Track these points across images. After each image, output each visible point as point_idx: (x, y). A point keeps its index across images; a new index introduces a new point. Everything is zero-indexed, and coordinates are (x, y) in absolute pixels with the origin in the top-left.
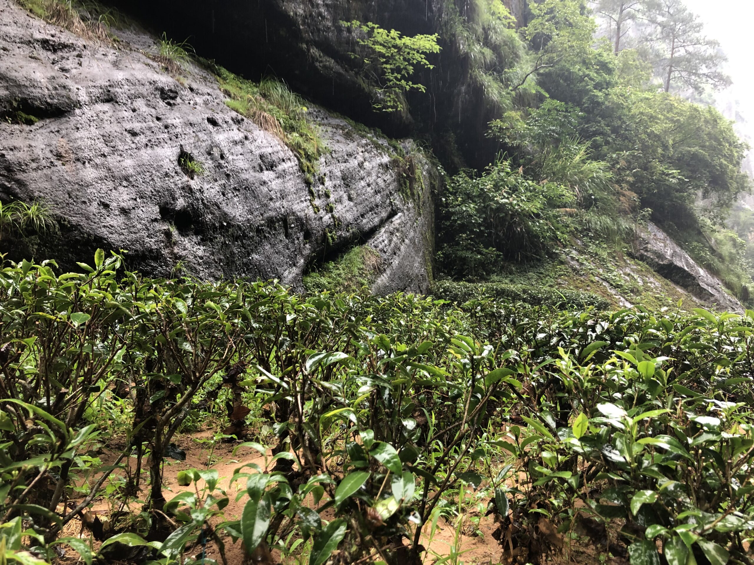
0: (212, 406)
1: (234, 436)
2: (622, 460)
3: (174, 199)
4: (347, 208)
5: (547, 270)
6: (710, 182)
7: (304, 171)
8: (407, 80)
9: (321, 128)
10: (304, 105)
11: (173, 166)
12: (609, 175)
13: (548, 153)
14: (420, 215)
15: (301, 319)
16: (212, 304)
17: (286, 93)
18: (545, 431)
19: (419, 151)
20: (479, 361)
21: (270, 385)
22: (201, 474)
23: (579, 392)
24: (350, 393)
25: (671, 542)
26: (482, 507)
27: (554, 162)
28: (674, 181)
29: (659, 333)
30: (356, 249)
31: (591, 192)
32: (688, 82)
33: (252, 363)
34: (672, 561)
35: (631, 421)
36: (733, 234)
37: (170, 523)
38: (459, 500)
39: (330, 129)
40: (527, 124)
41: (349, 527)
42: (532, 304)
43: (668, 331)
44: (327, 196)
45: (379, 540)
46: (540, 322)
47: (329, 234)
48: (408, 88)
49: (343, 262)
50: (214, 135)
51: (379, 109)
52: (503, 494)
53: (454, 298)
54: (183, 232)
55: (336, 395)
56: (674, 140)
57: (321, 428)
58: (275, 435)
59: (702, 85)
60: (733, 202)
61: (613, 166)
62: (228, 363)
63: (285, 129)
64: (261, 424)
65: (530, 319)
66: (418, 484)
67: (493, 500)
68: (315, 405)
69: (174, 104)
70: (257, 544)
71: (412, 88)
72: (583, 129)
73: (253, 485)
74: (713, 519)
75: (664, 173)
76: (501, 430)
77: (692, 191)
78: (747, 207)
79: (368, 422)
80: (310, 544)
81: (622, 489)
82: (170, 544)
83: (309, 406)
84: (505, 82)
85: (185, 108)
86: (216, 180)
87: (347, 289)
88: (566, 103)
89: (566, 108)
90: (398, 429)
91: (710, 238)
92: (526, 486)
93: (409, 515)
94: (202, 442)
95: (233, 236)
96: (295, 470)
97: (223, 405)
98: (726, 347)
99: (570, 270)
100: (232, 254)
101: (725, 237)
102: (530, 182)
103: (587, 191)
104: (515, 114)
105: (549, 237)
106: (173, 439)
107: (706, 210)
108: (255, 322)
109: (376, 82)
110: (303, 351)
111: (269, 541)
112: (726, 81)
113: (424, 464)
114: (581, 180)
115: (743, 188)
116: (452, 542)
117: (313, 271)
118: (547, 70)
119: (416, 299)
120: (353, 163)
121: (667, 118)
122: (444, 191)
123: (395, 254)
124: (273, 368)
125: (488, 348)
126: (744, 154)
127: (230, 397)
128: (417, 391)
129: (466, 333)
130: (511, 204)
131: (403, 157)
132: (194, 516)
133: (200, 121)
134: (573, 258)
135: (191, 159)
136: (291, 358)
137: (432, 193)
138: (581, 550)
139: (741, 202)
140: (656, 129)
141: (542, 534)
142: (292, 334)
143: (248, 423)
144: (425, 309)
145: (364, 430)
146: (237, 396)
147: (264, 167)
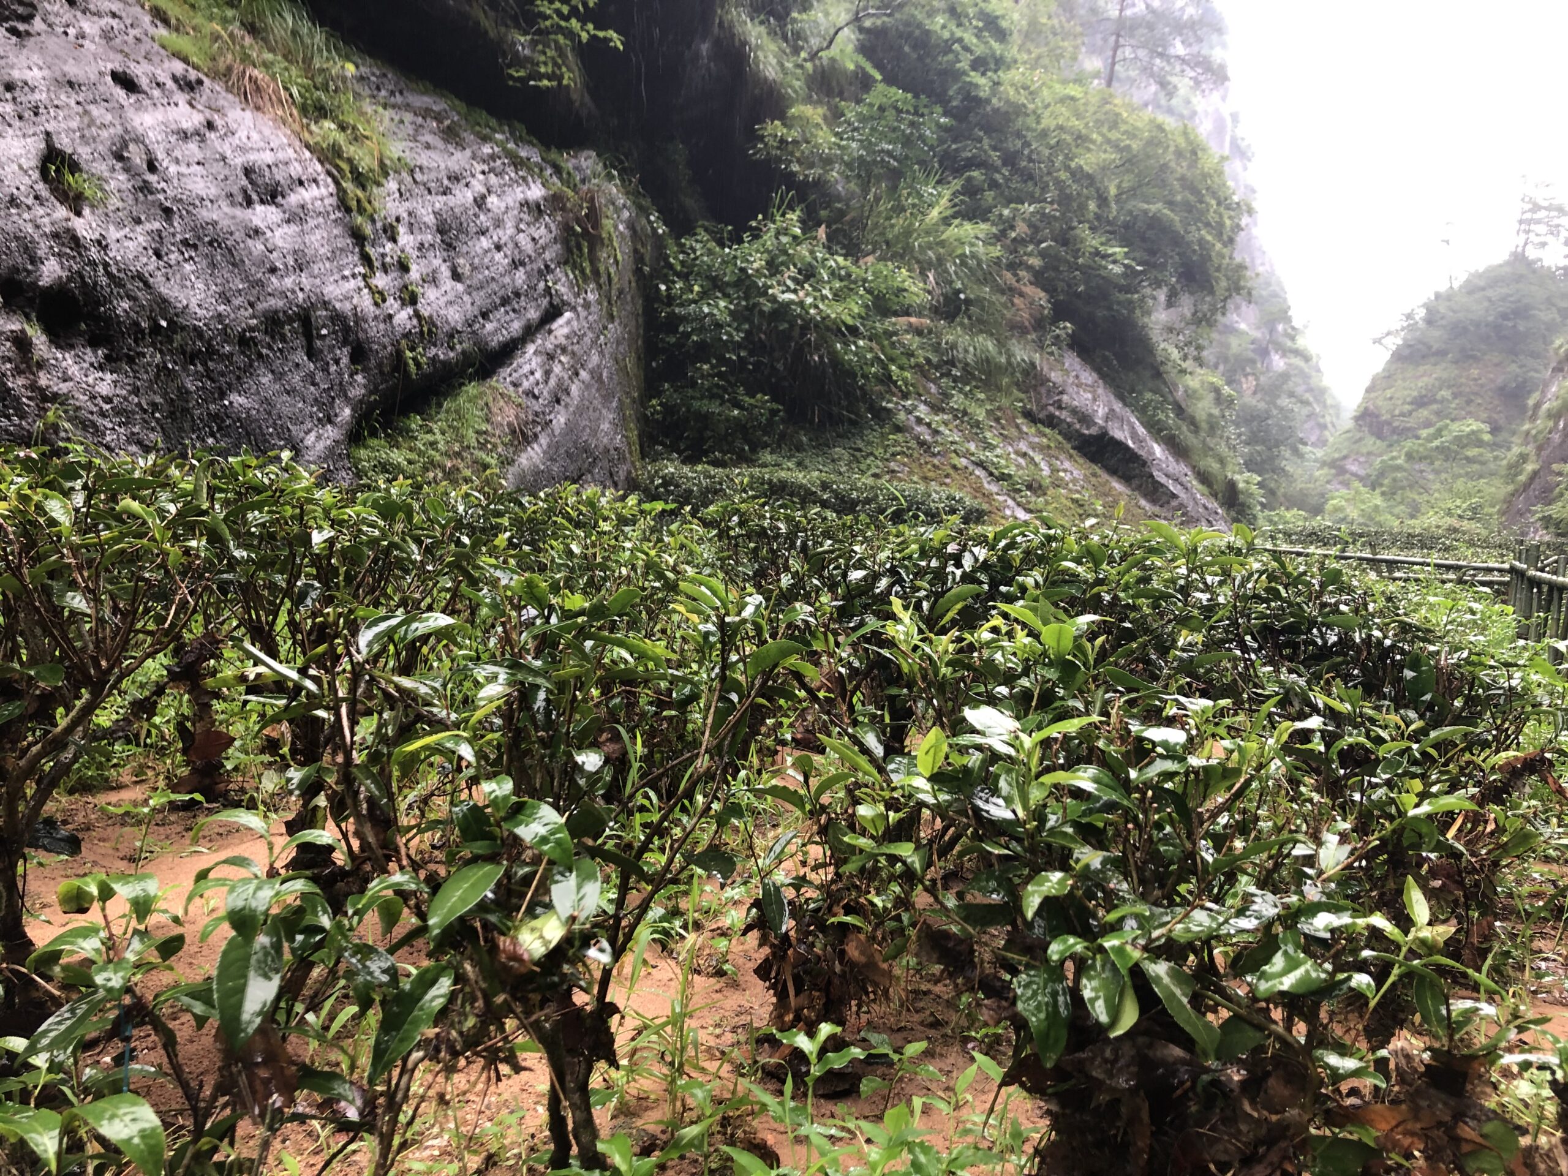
0: (144, 733)
1: (198, 797)
2: (1009, 815)
3: (34, 260)
4: (450, 296)
5: (870, 443)
6: (1180, 276)
7: (348, 210)
8: (583, 21)
9: (388, 114)
10: (348, 58)
11: (27, 181)
12: (996, 251)
13: (877, 199)
14: (611, 318)
15: (345, 541)
16: (135, 506)
17: (305, 27)
18: (863, 761)
19: (610, 177)
20: (736, 627)
21: (279, 686)
22: (116, 887)
23: (929, 686)
24: (459, 697)
25: (1093, 967)
26: (736, 917)
27: (889, 218)
28: (1117, 269)
29: (1080, 569)
30: (472, 389)
31: (959, 285)
32: (1147, 71)
33: (232, 639)
34: (1093, 1000)
35: (1027, 741)
36: (1216, 380)
37: (47, 993)
38: (690, 906)
39: (408, 117)
40: (836, 134)
41: (459, 979)
42: (838, 512)
43: (1097, 564)
44: (404, 268)
45: (524, 1000)
46: (857, 548)
47: (409, 354)
48: (584, 36)
49: (442, 416)
50: (130, 113)
51: (520, 79)
52: (777, 889)
53: (685, 497)
54: (60, 338)
55: (431, 704)
56: (1119, 187)
57: (396, 773)
58: (291, 793)
59: (1174, 80)
60: (1219, 317)
61: (1003, 233)
62: (179, 637)
63: (304, 110)
64: (261, 769)
65: (836, 541)
66: (607, 880)
67: (756, 904)
68: (380, 726)
69: (28, 34)
70: (250, 1030)
71: (594, 38)
72: (946, 152)
73: (240, 904)
74: (1168, 918)
75: (1097, 253)
76: (773, 764)
77: (1148, 291)
78: (1243, 326)
79: (500, 757)
80: (374, 1017)
81: (1007, 871)
82: (45, 1042)
83: (367, 727)
84: (794, 41)
85: (53, 43)
86: (138, 221)
87: (452, 476)
88: (916, 96)
89: (916, 108)
90: (566, 772)
91: (1176, 385)
92: (821, 871)
93: (588, 946)
94: (120, 811)
95: (184, 353)
96: (339, 863)
97: (169, 731)
98: (1198, 595)
99: (913, 444)
100: (183, 392)
101: (1202, 382)
102: (840, 259)
103: (951, 282)
104: (814, 113)
105: (875, 375)
106: (49, 807)
107: (1170, 330)
108: (238, 547)
109: (515, 19)
110: (351, 611)
111: (281, 1017)
112: (1217, 75)
113: (619, 837)
114: (940, 261)
115: (1238, 289)
116: (673, 993)
117: (374, 434)
118: (879, 22)
119: (603, 500)
120: (463, 197)
121: (1108, 141)
122: (663, 270)
123: (558, 401)
124: (285, 647)
125: (755, 600)
126: (1243, 223)
127: (186, 711)
128: (606, 691)
129: (707, 571)
130: (801, 304)
131: (575, 188)
132: (99, 979)
133: (93, 77)
134: (919, 421)
135: (74, 167)
136: (324, 626)
137: (638, 271)
138: (924, 988)
139: (1232, 317)
140: (1088, 161)
141: (852, 964)
142: (325, 574)
143: (229, 766)
144: (623, 521)
145: (489, 777)
146: (203, 710)
147: (254, 197)
